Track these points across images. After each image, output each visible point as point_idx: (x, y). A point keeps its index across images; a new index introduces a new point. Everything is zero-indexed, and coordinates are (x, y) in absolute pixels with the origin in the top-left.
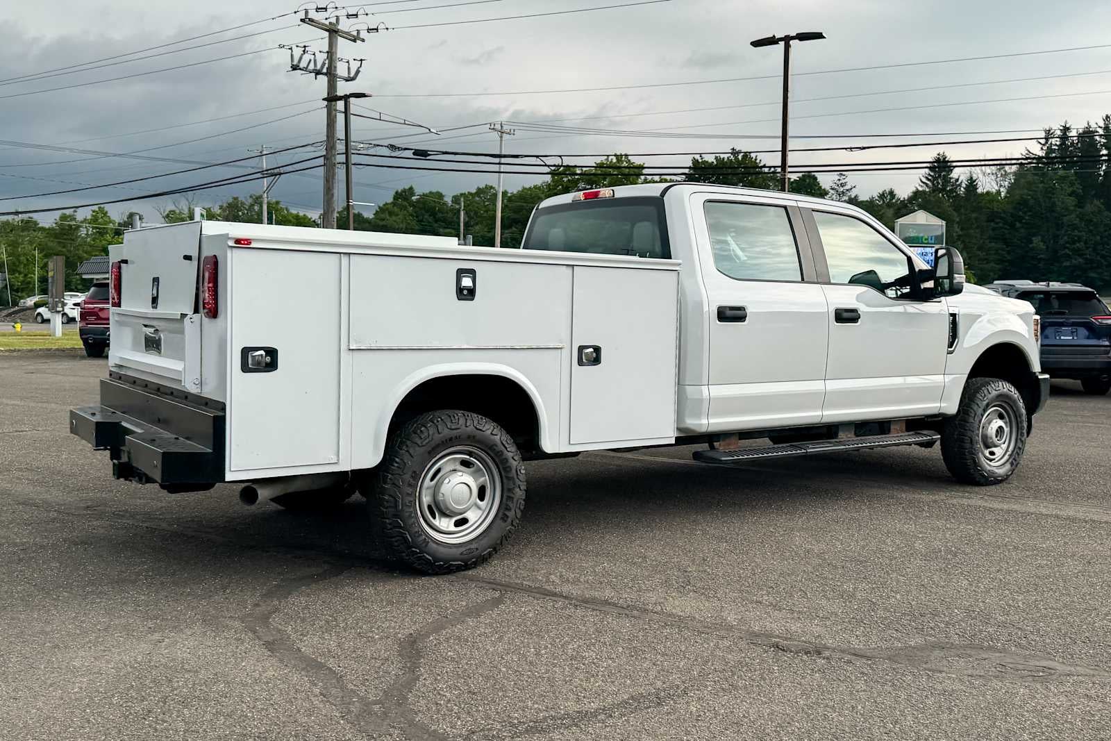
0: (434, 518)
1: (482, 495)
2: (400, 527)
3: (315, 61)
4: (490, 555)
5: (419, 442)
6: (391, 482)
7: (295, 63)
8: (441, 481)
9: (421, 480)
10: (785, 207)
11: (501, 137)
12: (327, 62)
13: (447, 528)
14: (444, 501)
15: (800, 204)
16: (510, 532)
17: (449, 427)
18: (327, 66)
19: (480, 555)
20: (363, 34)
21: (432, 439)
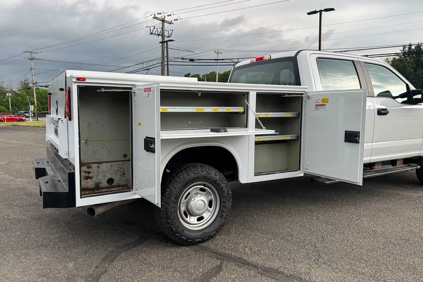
0: (187, 217)
1: (210, 205)
2: (169, 224)
3: (158, 31)
4: (215, 234)
5: (179, 181)
6: (165, 201)
7: (151, 32)
8: (190, 199)
9: (180, 200)
10: (353, 61)
11: (218, 55)
12: (161, 31)
13: (194, 222)
14: (191, 209)
15: (360, 60)
16: (224, 223)
17: (194, 173)
18: (161, 32)
19: (210, 235)
20: (173, 22)
21: (185, 179)
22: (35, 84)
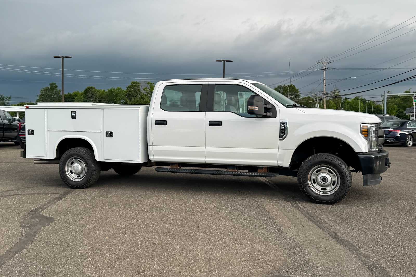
10: (202, 85)
15: (210, 83)
22: (325, 95)
